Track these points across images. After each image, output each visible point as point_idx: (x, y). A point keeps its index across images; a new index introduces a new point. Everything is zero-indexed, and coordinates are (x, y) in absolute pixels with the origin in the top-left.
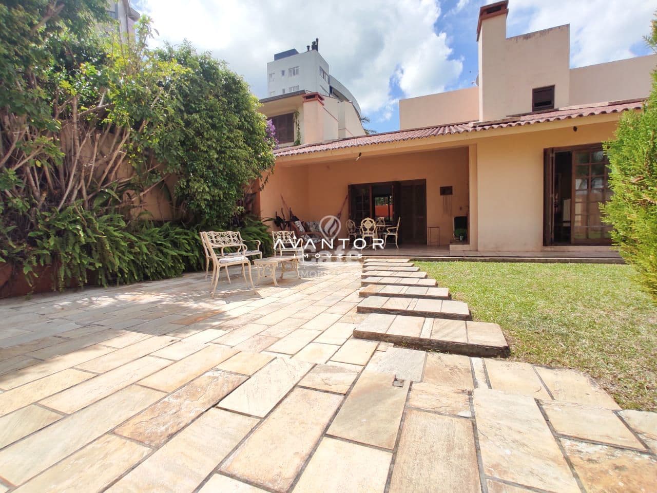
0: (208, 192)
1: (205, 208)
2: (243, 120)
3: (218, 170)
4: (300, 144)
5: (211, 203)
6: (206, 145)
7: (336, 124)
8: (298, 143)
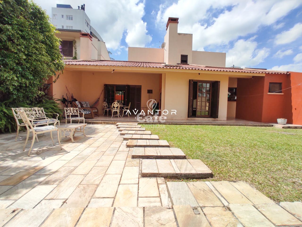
0: (16, 81)
1: (13, 90)
2: (46, 38)
3: (25, 67)
4: (77, 59)
5: (18, 88)
6: (16, 48)
7: (96, 52)
8: (75, 58)
